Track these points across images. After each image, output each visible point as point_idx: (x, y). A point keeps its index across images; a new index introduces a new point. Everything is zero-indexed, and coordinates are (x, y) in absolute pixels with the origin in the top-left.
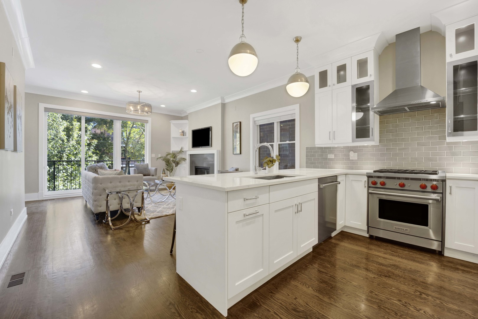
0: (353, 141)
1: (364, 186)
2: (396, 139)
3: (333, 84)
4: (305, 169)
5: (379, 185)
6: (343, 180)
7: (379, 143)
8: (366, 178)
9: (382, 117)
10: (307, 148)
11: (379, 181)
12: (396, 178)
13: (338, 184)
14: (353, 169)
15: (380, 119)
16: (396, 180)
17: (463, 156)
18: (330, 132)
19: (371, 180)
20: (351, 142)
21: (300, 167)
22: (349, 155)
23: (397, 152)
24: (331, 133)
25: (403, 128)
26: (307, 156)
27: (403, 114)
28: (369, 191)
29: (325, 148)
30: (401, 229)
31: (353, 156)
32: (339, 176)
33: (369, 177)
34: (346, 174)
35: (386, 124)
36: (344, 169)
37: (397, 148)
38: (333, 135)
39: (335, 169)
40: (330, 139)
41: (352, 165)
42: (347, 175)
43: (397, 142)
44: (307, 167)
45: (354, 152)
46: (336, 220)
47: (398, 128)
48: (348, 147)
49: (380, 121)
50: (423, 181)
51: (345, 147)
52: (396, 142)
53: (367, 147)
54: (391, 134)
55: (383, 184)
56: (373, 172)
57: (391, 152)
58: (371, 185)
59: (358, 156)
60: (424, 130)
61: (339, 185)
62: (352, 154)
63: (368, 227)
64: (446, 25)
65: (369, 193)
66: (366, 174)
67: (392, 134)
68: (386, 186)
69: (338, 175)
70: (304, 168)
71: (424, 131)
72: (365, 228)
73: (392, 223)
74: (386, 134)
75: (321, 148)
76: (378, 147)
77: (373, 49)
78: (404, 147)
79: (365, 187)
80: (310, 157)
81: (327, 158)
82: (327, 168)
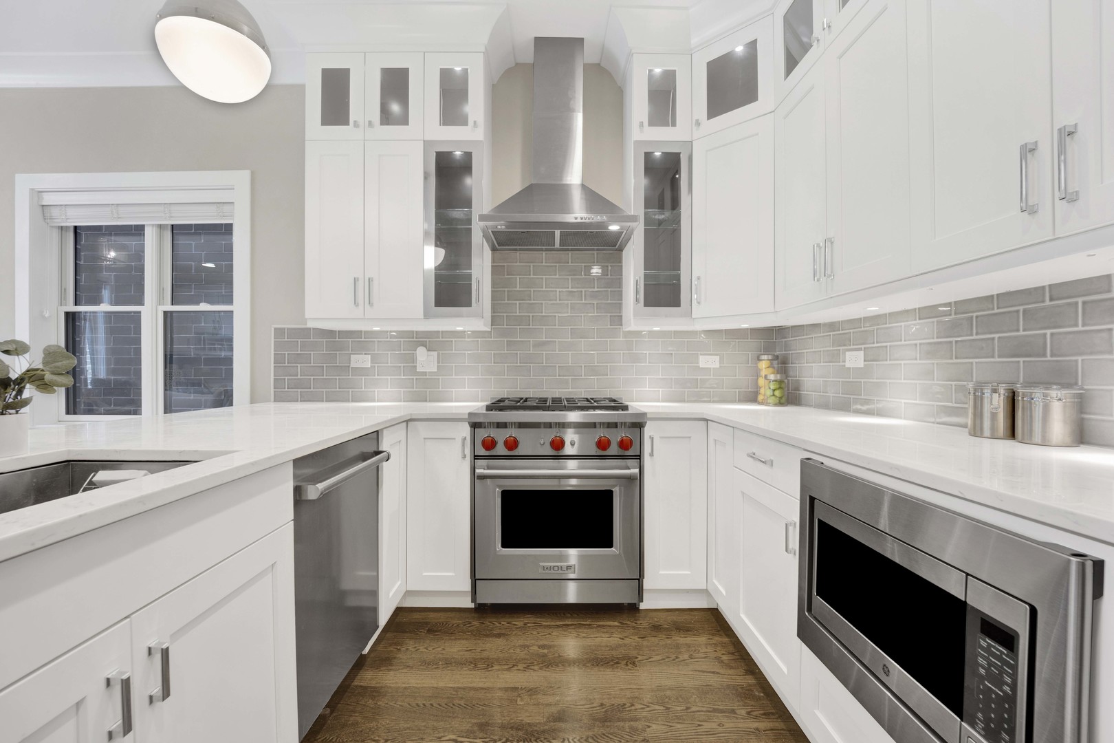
0: (427, 315)
1: (460, 455)
2: (529, 316)
3: (367, 123)
4: (272, 406)
5: (501, 449)
6: (399, 442)
7: (492, 325)
8: (466, 430)
9: (498, 254)
10: (279, 332)
11: (501, 436)
12: (542, 426)
13: (381, 461)
14: (426, 401)
15: (493, 261)
16: (542, 430)
17: (649, 363)
18: (356, 280)
19: (482, 434)
20: (423, 317)
21: (253, 400)
22: (413, 359)
23: (531, 352)
24: (360, 285)
25: (544, 289)
26: (278, 359)
27: (544, 253)
28: (478, 471)
29: (343, 334)
30: (556, 568)
31: (426, 360)
32: (385, 431)
33: (475, 426)
34: (407, 421)
35: (508, 275)
36: (401, 401)
37: (531, 340)
38: (364, 290)
39: (374, 401)
40: (356, 304)
41: (424, 388)
42: (410, 424)
43: (531, 327)
44: (277, 399)
45: (429, 350)
46: (376, 579)
47: (532, 290)
48: (410, 334)
49: (492, 266)
50: (599, 429)
51: (402, 334)
52: (529, 325)
53: (461, 334)
54: (518, 302)
55: (512, 444)
56: (485, 412)
57: (519, 352)
58: (481, 451)
59: (438, 362)
60: (585, 300)
61: (385, 466)
62: (421, 353)
63: (474, 579)
64: (633, 51)
65: (475, 478)
66: (467, 417)
67: (520, 304)
68: (520, 451)
69: (382, 429)
70: (267, 400)
71: (583, 302)
72: (466, 586)
73: (535, 556)
74: (506, 301)
75: (330, 334)
76: (489, 338)
77: (484, 50)
78: (544, 339)
79: (464, 457)
80: (288, 363)
81: (349, 366)
82: (349, 401)
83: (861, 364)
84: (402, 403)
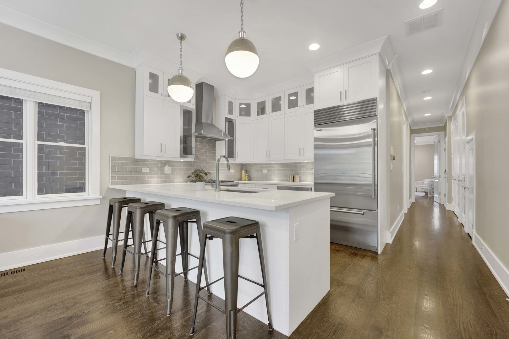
0: (181, 157)
3: (165, 95)
10: (113, 158)
24: (162, 145)
26: (113, 169)
29: (139, 160)
31: (167, 169)
38: (164, 148)
40: (161, 152)
41: (166, 179)
45: (169, 167)
51: (159, 161)
59: (171, 171)
64: (226, 95)
75: (134, 160)
80: (117, 170)
81: (141, 172)
82: (141, 184)
83: (267, 172)
84: (160, 184)
